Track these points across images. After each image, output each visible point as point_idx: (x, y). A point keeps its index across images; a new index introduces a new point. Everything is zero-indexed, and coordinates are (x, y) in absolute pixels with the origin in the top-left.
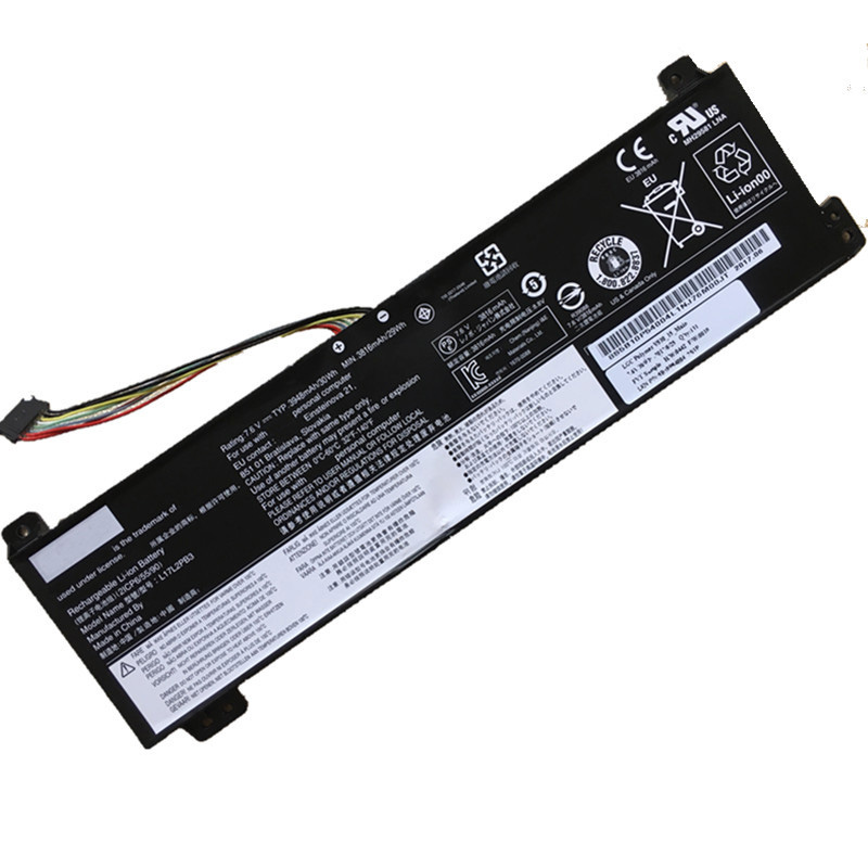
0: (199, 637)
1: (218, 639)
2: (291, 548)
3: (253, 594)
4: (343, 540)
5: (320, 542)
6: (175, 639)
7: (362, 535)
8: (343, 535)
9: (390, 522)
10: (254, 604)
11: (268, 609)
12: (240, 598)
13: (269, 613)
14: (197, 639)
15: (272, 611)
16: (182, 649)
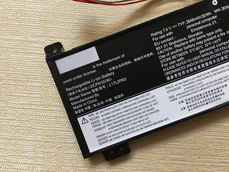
0: (120, 115)
1: (127, 118)
2: (169, 87)
3: (147, 103)
4: (193, 89)
5: (183, 88)
6: (109, 113)
7: (202, 90)
8: (193, 87)
9: (215, 87)
10: (147, 107)
11: (152, 111)
12: (141, 103)
13: (152, 113)
14: (118, 116)
15: (153, 112)
16: (111, 119)
